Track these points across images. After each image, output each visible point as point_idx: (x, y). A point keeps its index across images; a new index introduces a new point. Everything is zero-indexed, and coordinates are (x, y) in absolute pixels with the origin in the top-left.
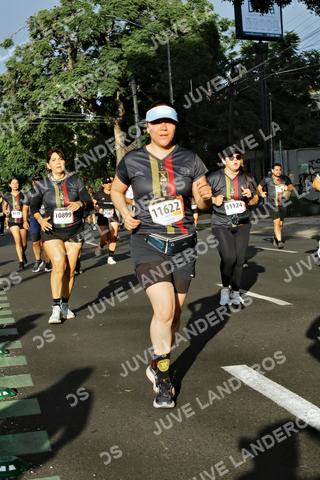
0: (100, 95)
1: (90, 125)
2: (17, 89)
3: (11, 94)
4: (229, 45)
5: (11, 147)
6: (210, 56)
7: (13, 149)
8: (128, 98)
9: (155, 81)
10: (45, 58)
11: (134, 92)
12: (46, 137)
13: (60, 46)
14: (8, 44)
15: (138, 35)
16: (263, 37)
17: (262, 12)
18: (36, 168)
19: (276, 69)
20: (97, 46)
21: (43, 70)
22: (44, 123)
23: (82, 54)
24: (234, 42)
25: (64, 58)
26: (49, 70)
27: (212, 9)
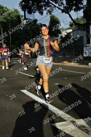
4: (23, 21)
15: (3, 17)
17: (30, 14)
19: (33, 27)
27: (19, 13)
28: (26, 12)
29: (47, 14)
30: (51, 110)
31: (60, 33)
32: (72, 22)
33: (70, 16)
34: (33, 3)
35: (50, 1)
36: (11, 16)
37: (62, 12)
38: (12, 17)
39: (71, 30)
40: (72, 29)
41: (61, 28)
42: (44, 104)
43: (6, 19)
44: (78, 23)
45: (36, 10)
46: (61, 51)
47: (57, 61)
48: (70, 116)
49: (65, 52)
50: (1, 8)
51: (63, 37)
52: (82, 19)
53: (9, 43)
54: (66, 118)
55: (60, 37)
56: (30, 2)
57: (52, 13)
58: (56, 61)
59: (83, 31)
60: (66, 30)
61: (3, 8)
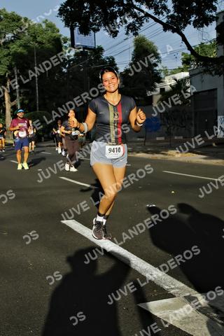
4: (67, 51)
8: (12, 76)
11: (16, 73)
15: (18, 42)
16: (85, 48)
17: (85, 35)
19: (92, 65)
24: (70, 49)
27: (58, 31)
28: (76, 30)
29: (127, 34)
30: (137, 269)
31: (159, 80)
32: (189, 53)
33: (184, 39)
34: (92, 8)
35: (135, 3)
36: (39, 39)
37: (165, 30)
38: (40, 43)
39: (186, 74)
40: (189, 71)
41: (162, 69)
42: (120, 256)
43: (25, 46)
44: (203, 55)
45: (99, 25)
46: (161, 125)
47: (152, 149)
48: (183, 285)
49: (172, 128)
50: (14, 20)
51: (166, 90)
52: (213, 46)
53: (32, 106)
54: (172, 289)
55: (158, 89)
56: (85, 5)
57: (139, 31)
58: (149, 149)
59: (217, 76)
60: (173, 73)
61: (19, 19)
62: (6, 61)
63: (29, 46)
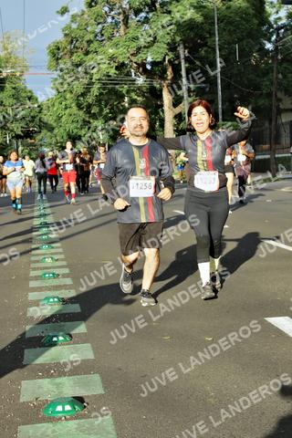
0: (149, 59)
1: (139, 88)
2: (72, 53)
3: (67, 59)
5: (66, 108)
6: (256, 21)
7: (68, 110)
8: (176, 62)
9: (202, 46)
10: (99, 24)
11: (182, 56)
12: (99, 99)
13: (113, 13)
14: (64, 11)
18: (89, 128)
20: (147, 13)
21: (96, 36)
22: (97, 86)
23: (133, 20)
24: (280, 7)
25: (117, 24)
26: (102, 35)
62: (165, 36)
63: (205, 7)
